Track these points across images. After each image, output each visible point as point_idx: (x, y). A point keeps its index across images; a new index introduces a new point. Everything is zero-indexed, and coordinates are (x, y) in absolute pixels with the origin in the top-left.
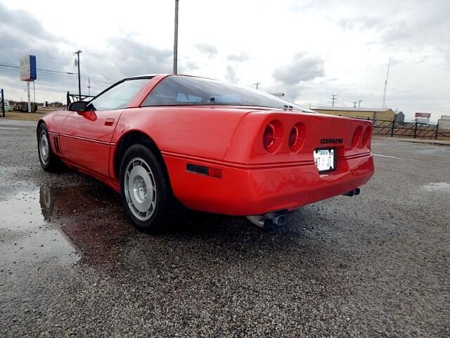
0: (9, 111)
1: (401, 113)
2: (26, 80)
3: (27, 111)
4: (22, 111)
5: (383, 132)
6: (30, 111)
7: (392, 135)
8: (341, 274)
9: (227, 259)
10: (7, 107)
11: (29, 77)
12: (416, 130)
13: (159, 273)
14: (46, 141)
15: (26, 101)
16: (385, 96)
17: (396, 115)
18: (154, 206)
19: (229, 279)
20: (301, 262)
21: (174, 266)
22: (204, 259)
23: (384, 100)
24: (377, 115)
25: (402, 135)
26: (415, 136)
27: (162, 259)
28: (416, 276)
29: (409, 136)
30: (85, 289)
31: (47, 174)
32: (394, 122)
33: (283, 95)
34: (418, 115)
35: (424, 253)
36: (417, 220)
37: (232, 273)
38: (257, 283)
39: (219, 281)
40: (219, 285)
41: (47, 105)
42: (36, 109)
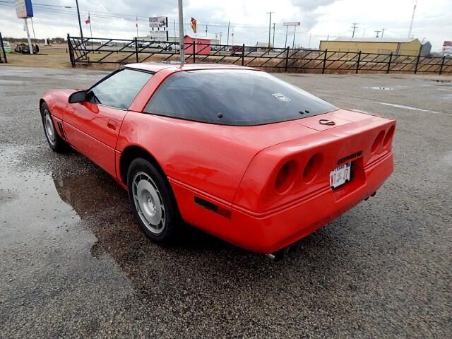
0: (11, 52)
1: (429, 42)
2: (24, 18)
3: (28, 53)
4: (24, 53)
5: (406, 68)
6: (31, 53)
7: (415, 72)
8: (350, 299)
9: (238, 280)
10: (8, 47)
11: (25, 14)
12: (442, 65)
13: (172, 303)
14: (51, 122)
15: (26, 37)
16: (412, 21)
17: (422, 45)
18: (164, 224)
19: (239, 310)
20: (311, 283)
21: (185, 292)
22: (215, 282)
23: (411, 28)
24: (402, 47)
25: (426, 72)
26: (440, 73)
27: (174, 282)
28: (426, 299)
29: (435, 72)
30: (102, 328)
31: (56, 155)
32: (419, 57)
33: (299, 24)
34: (446, 43)
35: (437, 266)
36: (433, 213)
37: (243, 301)
38: (267, 315)
39: (230, 312)
40: (229, 318)
41: (48, 42)
42: (38, 50)
